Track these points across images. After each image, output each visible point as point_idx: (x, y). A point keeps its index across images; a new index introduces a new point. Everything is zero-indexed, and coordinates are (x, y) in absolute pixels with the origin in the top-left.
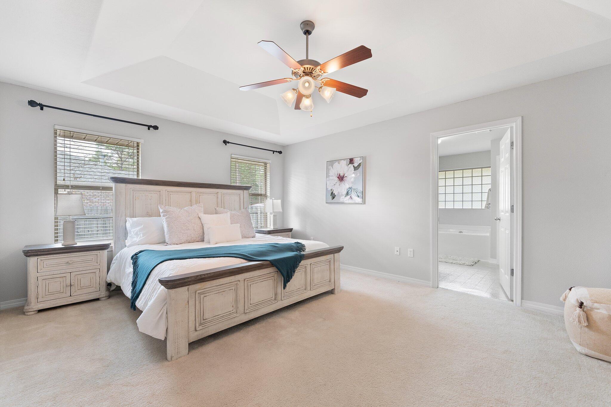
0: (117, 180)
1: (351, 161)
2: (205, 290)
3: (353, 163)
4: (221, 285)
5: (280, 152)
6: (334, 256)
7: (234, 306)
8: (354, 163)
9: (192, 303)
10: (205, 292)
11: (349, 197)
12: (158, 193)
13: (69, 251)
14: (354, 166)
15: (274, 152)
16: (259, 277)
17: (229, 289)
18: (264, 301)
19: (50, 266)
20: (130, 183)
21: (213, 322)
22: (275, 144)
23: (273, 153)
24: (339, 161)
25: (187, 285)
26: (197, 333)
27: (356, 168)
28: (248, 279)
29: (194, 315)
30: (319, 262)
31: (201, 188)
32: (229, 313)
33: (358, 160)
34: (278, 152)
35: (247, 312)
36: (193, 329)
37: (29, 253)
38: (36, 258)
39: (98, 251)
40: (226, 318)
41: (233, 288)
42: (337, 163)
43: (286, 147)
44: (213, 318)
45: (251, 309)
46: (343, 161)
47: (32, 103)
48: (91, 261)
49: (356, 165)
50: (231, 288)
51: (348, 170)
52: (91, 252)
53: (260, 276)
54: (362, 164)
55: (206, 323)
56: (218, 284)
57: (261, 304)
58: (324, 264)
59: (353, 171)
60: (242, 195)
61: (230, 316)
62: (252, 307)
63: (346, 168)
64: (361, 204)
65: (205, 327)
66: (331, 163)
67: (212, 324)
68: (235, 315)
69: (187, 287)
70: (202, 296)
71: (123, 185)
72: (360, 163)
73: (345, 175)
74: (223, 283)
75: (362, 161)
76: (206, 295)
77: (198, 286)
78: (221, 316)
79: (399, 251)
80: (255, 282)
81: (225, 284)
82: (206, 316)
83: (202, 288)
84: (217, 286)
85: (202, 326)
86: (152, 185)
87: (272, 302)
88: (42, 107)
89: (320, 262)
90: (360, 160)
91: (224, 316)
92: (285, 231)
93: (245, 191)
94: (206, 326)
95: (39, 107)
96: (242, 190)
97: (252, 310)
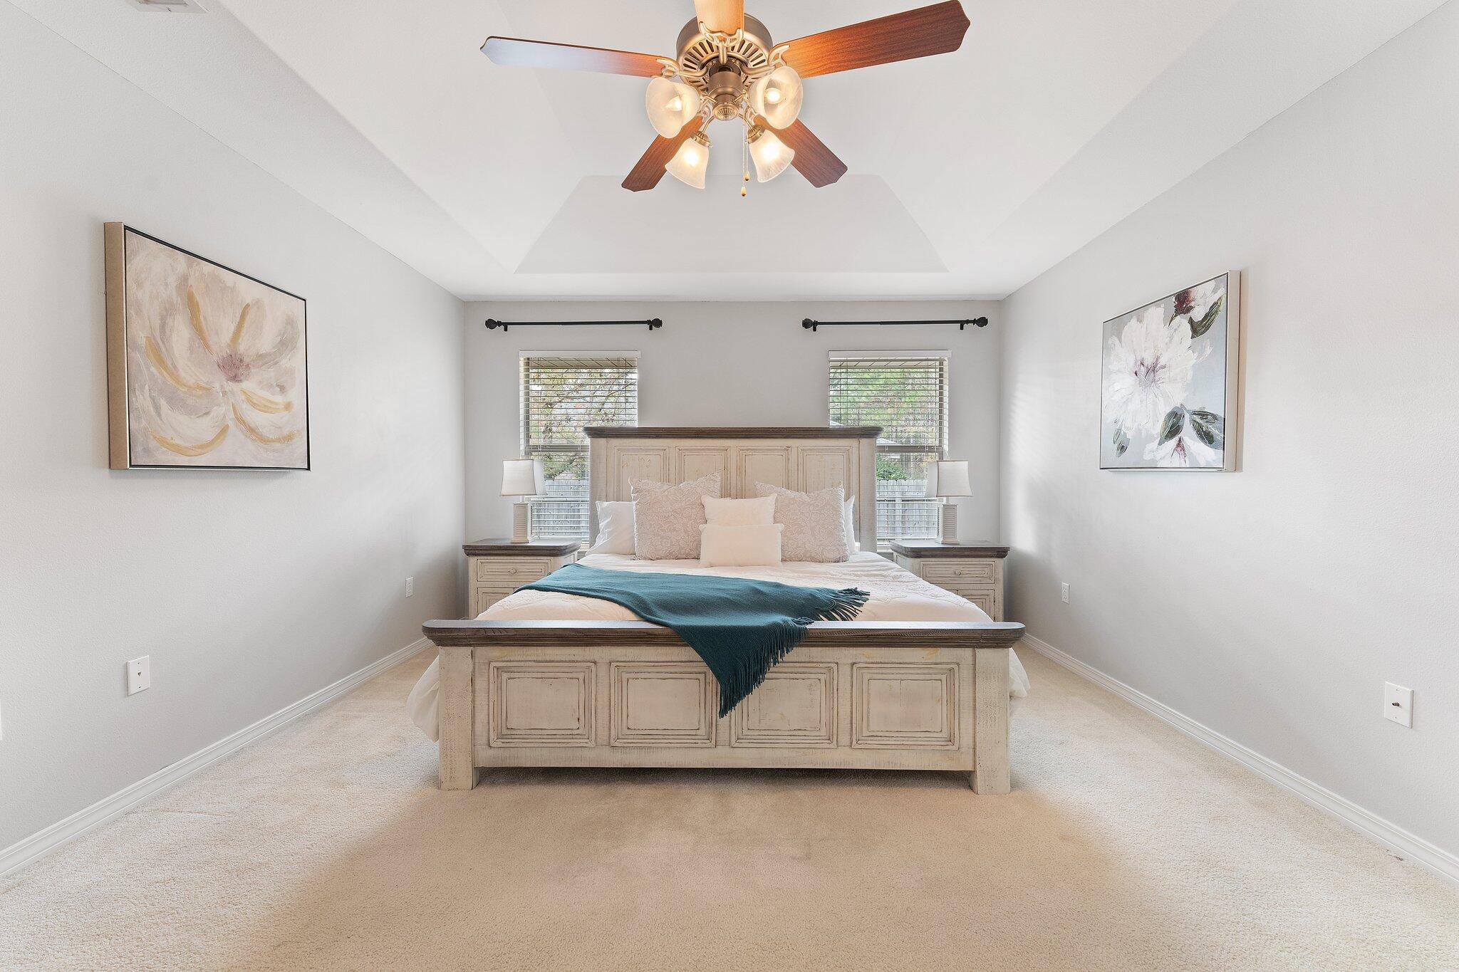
0: (595, 433)
1: (1183, 302)
2: (509, 664)
3: (1189, 309)
4: (547, 662)
5: (982, 322)
6: (974, 656)
7: (582, 719)
8: (1192, 308)
9: (480, 683)
10: (512, 669)
11: (1174, 442)
12: (662, 453)
13: (510, 552)
14: (1191, 321)
15: (962, 324)
16: (653, 664)
17: (570, 675)
18: (670, 732)
19: (491, 573)
20: (613, 437)
21: (528, 741)
22: (968, 302)
23: (962, 328)
24: (1138, 312)
25: (470, 645)
26: (491, 752)
27: (1198, 329)
28: (618, 664)
29: (486, 712)
30: (893, 663)
31: (747, 438)
32: (569, 732)
33: (1208, 293)
34: (974, 322)
35: (616, 744)
36: (484, 740)
37: (471, 551)
38: (476, 558)
39: (549, 558)
40: (559, 741)
41: (581, 676)
42: (1134, 321)
43: (1002, 303)
44: (529, 732)
45: (630, 741)
46: (1152, 309)
47: (491, 324)
48: (538, 574)
49: (1198, 314)
50: (574, 675)
51: (1171, 338)
52: (539, 558)
53: (657, 664)
54: (1222, 308)
55: (513, 737)
56: (540, 659)
57: (660, 737)
58: (922, 677)
59: (1189, 341)
60: (855, 451)
61: (570, 741)
62: (635, 737)
63: (1164, 331)
64: (1220, 470)
65: (508, 745)
66: (1116, 325)
67: (525, 745)
68: (582, 742)
69: (469, 649)
70: (505, 676)
71: (602, 441)
72: (1215, 304)
73: (1162, 362)
74: (553, 659)
75: (1221, 292)
76: (516, 675)
77: (494, 652)
78: (549, 732)
79: (1406, 703)
80: (643, 675)
81: (557, 662)
82: (513, 723)
83: (503, 659)
84: (539, 662)
85: (503, 741)
86: (649, 438)
87: (696, 741)
88: (506, 325)
89: (897, 666)
90: (1215, 291)
91: (558, 737)
92: (980, 553)
93: (864, 441)
94: (512, 745)
95: (502, 327)
96: (855, 438)
97: (632, 745)
